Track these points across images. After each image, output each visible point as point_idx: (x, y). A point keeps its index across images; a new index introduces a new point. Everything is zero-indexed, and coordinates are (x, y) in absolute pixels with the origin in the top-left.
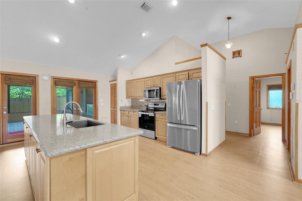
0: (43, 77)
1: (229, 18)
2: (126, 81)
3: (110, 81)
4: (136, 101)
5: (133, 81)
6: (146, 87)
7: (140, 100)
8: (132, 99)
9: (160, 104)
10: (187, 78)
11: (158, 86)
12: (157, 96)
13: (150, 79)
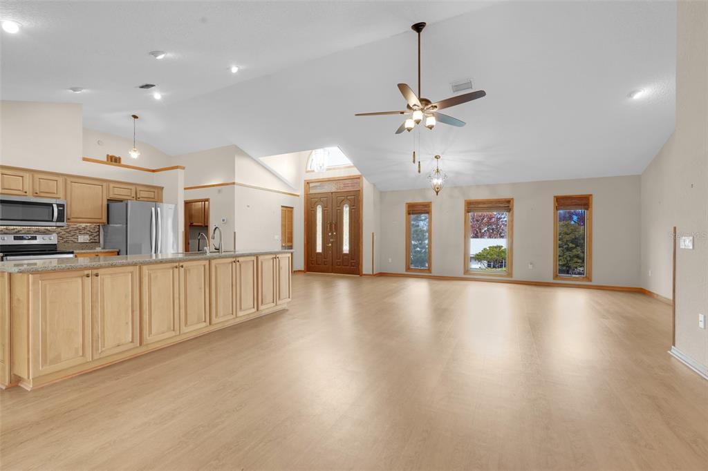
1: (135, 117)
6: (1, 191)
9: (38, 236)
10: (133, 195)
11: (55, 196)
12: (61, 218)
13: (21, 174)
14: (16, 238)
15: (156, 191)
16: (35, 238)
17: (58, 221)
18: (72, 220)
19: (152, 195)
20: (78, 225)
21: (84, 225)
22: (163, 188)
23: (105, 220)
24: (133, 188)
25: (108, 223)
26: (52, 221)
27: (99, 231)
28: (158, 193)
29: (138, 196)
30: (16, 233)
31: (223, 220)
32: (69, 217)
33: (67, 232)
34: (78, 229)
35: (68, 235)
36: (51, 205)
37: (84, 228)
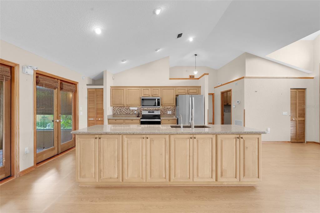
0: (26, 70)
1: (196, 55)
2: (111, 87)
3: (87, 85)
4: (120, 109)
5: (125, 88)
6: (143, 96)
7: (131, 108)
8: (113, 107)
9: (155, 112)
10: (186, 92)
11: (157, 95)
12: (159, 104)
13: (148, 88)
14: (149, 112)
15: (197, 88)
16: (154, 112)
17: (158, 106)
18: (163, 105)
19: (195, 91)
20: (168, 107)
21: (170, 107)
22: (200, 87)
23: (175, 104)
24: (186, 89)
25: (176, 106)
26: (156, 106)
27: (175, 109)
28: (198, 89)
29: (189, 92)
30: (150, 110)
31: (238, 102)
32: (162, 104)
33: (164, 110)
34: (168, 108)
35: (164, 111)
36: (155, 99)
37: (170, 108)
